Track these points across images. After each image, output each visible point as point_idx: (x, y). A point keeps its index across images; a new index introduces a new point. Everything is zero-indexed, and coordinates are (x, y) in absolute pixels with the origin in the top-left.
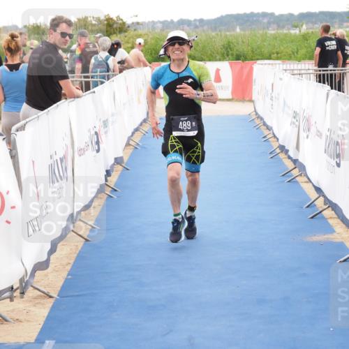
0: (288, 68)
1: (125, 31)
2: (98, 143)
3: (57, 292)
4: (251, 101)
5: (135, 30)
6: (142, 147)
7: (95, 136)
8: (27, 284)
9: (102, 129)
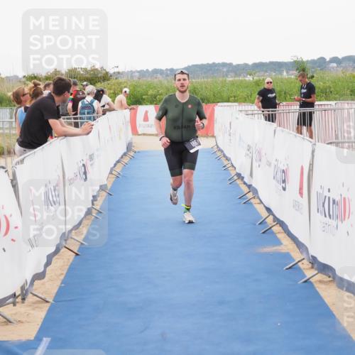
0: (243, 109)
1: (108, 80)
2: (85, 173)
3: (53, 298)
4: (213, 136)
5: (116, 79)
6: (123, 176)
7: (83, 168)
8: (27, 291)
9: (89, 161)
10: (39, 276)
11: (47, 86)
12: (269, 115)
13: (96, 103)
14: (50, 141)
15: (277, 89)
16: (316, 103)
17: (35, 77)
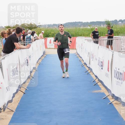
0: (87, 39)
1: (36, 28)
3: (15, 110)
4: (75, 49)
5: (39, 27)
6: (42, 64)
8: (5, 107)
9: (29, 58)
10: (10, 102)
11: (13, 30)
12: (96, 41)
13: (32, 37)
14: (15, 51)
15: (99, 32)
16: (114, 37)
17: (9, 27)
